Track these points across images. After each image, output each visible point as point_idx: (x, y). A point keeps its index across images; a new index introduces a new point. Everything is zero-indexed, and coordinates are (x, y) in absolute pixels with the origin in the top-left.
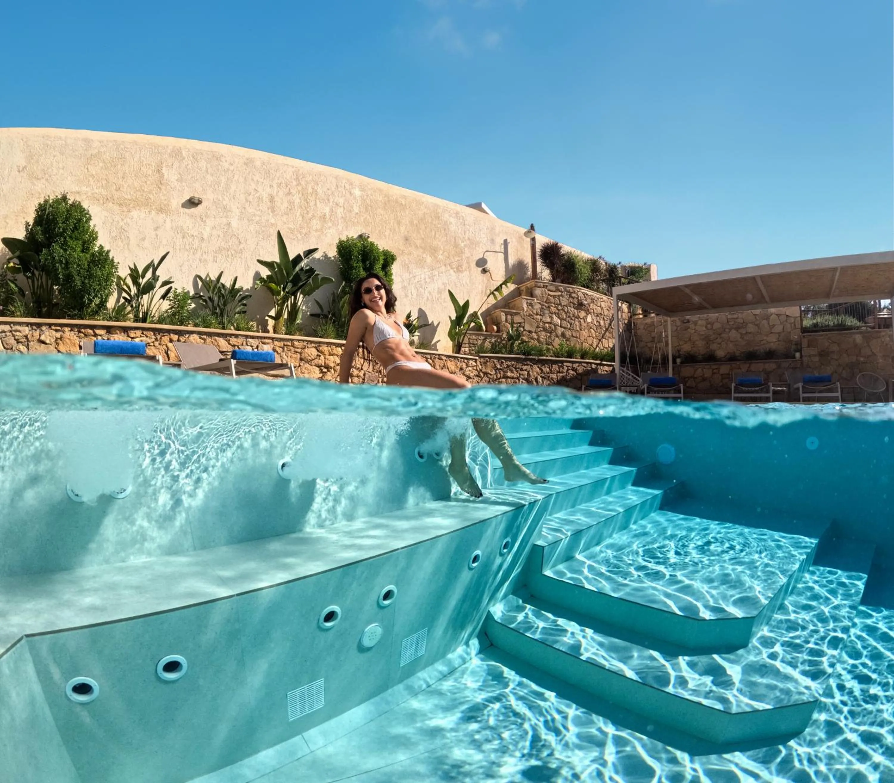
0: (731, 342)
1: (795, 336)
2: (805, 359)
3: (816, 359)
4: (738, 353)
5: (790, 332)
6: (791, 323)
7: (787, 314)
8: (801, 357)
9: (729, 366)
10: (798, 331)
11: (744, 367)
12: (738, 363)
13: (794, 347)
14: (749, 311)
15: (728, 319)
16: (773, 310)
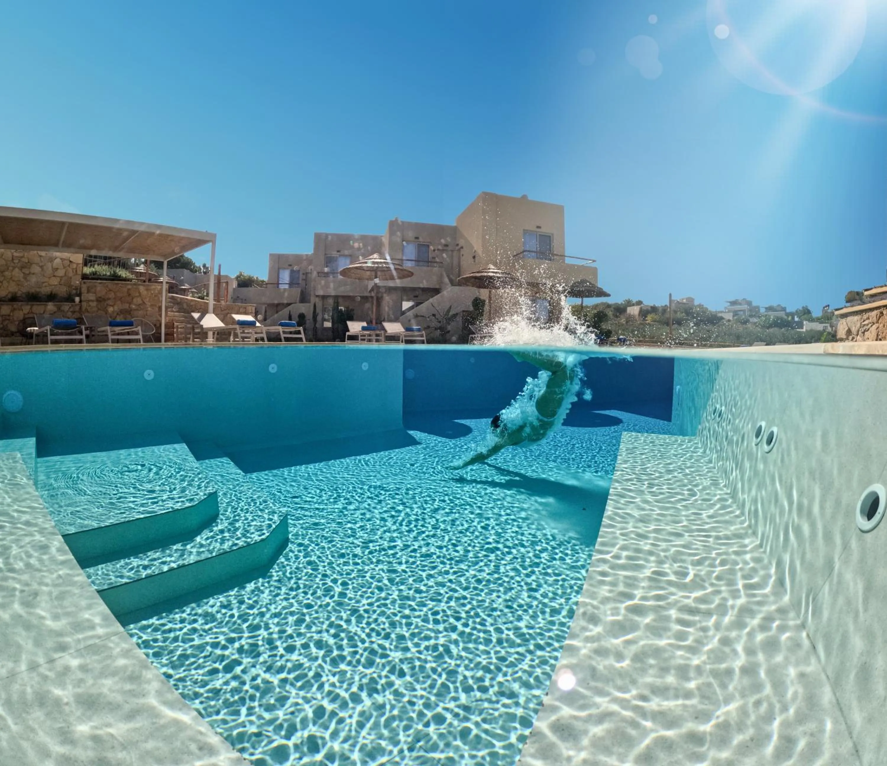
0: (13, 281)
1: (77, 281)
2: (84, 304)
3: (94, 304)
4: (19, 294)
5: (71, 278)
6: (73, 269)
7: (71, 259)
8: (81, 301)
9: (10, 307)
10: (79, 277)
11: (26, 309)
12: (20, 303)
13: (74, 292)
14: (35, 252)
15: (13, 256)
16: (58, 254)
